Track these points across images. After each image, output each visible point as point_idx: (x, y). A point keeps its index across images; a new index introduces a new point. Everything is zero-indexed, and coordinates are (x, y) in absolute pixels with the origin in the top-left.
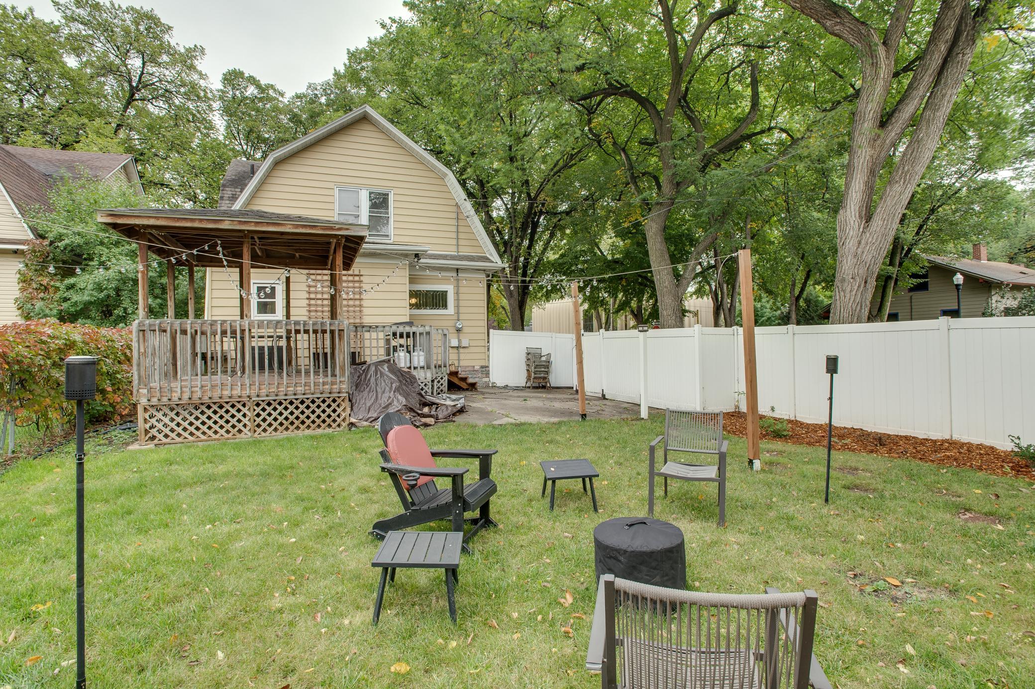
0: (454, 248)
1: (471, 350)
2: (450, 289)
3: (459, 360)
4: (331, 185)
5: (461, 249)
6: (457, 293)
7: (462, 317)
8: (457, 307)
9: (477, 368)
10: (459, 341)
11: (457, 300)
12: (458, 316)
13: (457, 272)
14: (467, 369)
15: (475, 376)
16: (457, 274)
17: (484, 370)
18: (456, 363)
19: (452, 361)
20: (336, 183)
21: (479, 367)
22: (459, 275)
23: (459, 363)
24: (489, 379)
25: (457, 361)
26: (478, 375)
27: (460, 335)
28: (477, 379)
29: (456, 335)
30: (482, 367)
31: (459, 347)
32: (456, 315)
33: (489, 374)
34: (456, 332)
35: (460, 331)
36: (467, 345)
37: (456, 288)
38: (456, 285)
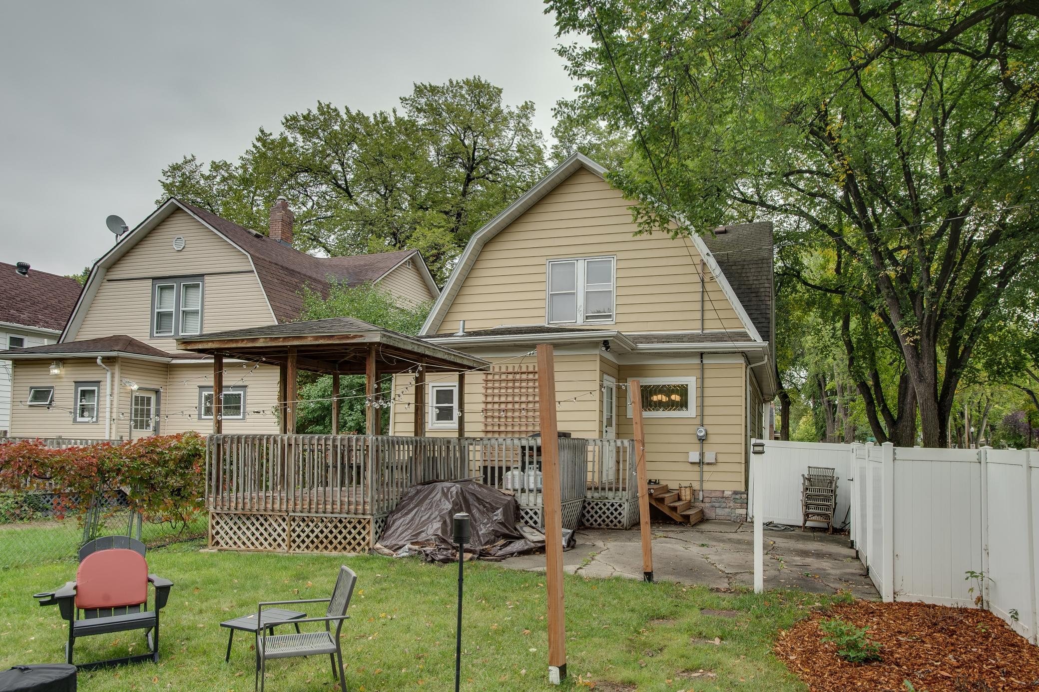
0: (698, 324)
1: (720, 467)
2: (691, 381)
3: (702, 481)
4: (542, 260)
5: (708, 324)
6: (702, 388)
7: (707, 420)
8: (702, 407)
9: (728, 493)
10: (702, 454)
11: (702, 397)
12: (702, 420)
13: (702, 358)
14: (713, 495)
15: (724, 505)
16: (702, 361)
17: (738, 497)
18: (696, 486)
19: (690, 482)
20: (548, 258)
21: (730, 493)
22: (704, 362)
23: (702, 485)
24: (745, 510)
25: (699, 483)
26: (729, 505)
27: (705, 446)
28: (727, 510)
29: (698, 446)
30: (735, 493)
31: (701, 463)
32: (699, 418)
33: (747, 503)
34: (698, 442)
35: (703, 440)
36: (713, 461)
37: (699, 380)
38: (699, 376)
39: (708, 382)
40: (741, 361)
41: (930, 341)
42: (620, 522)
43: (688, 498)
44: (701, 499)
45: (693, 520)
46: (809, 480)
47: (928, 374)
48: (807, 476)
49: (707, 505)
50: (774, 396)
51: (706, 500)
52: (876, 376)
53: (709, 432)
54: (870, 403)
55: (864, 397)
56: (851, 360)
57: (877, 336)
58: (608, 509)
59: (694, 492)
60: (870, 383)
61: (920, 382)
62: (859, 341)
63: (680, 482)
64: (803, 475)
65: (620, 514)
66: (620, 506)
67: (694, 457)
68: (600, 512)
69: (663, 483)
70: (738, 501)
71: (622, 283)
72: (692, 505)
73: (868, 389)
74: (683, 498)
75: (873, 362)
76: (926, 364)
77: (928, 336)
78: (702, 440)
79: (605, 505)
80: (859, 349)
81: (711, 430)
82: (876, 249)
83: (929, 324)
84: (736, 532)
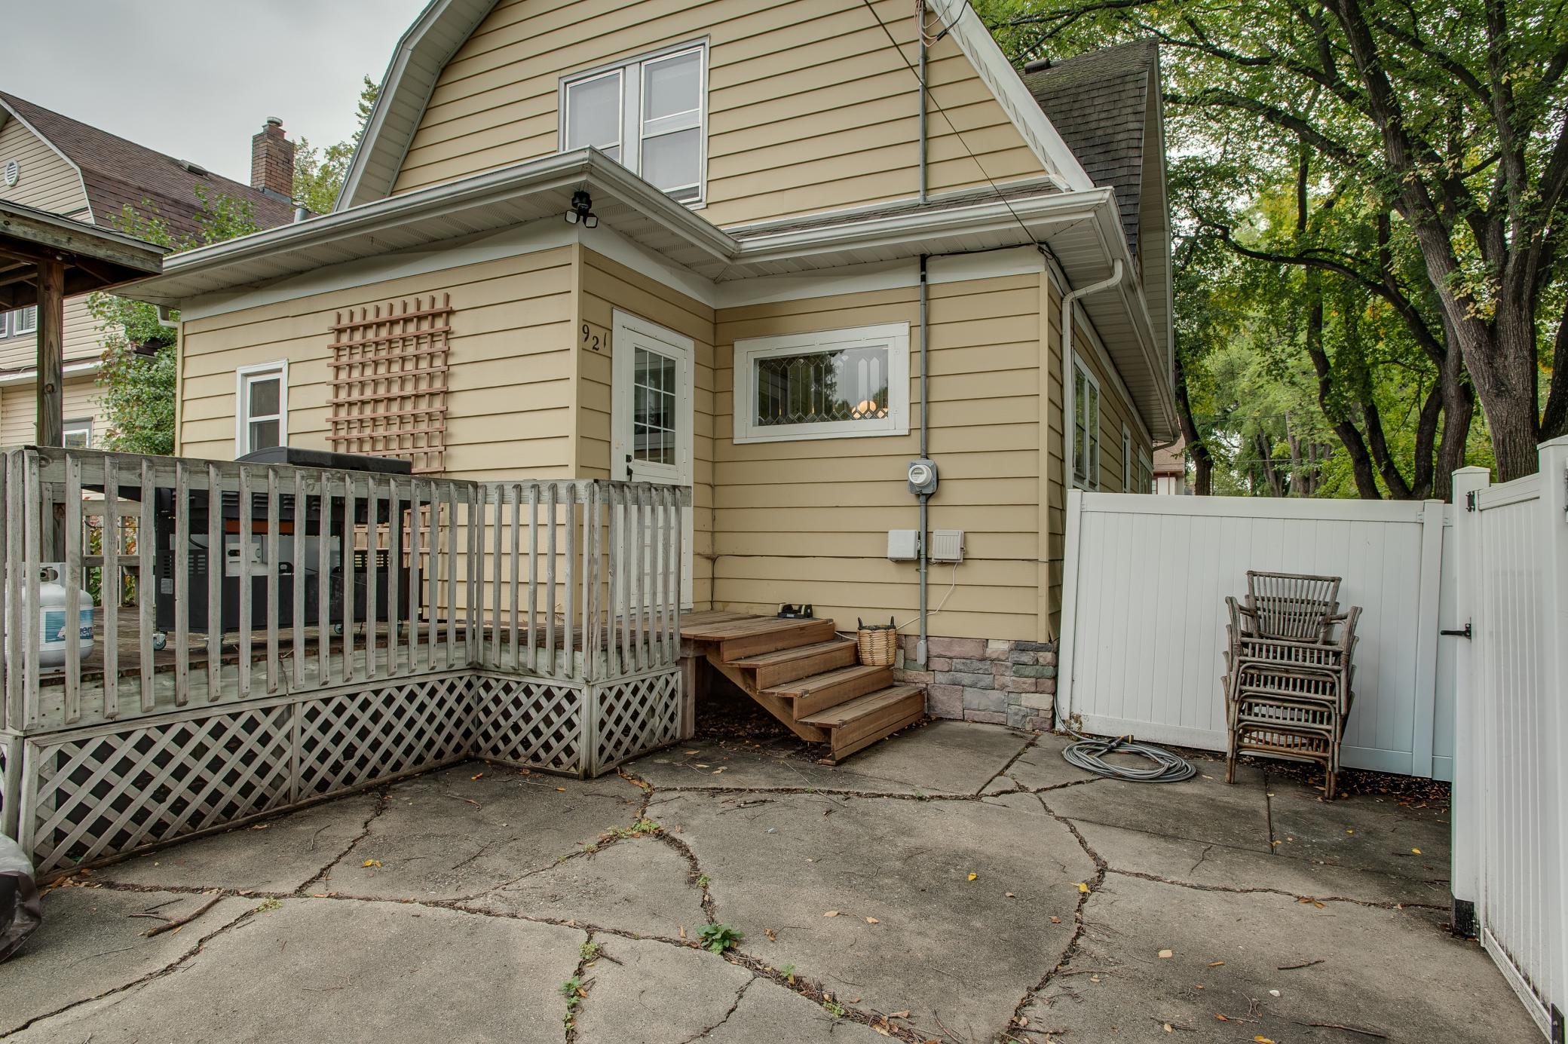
0: (912, 179)
2: (895, 338)
3: (925, 611)
6: (925, 352)
7: (939, 441)
8: (925, 402)
9: (997, 648)
10: (925, 537)
11: (925, 377)
12: (926, 441)
13: (923, 268)
14: (956, 650)
15: (987, 680)
16: (923, 279)
17: (1026, 658)
18: (908, 623)
19: (889, 614)
20: (563, 73)
21: (1006, 646)
22: (932, 279)
23: (925, 624)
24: (1049, 698)
25: (916, 616)
26: (1001, 680)
27: (932, 511)
28: (996, 695)
29: (916, 514)
30: (1021, 647)
31: (922, 560)
32: (917, 436)
33: (1055, 678)
34: (913, 501)
35: (929, 497)
36: (955, 555)
37: (918, 333)
38: (918, 320)
39: (941, 337)
40: (1035, 268)
41: (1521, 310)
42: (568, 750)
43: (881, 658)
44: (921, 660)
45: (839, 746)
46: (1252, 613)
47: (1516, 379)
48: (1243, 603)
49: (940, 678)
50: (1176, 436)
51: (936, 664)
52: (1372, 414)
53: (944, 475)
54: (1361, 461)
55: (1350, 449)
56: (1325, 387)
57: (1377, 342)
58: (538, 706)
59: (900, 641)
60: (1361, 425)
61: (1497, 396)
62: (1341, 352)
63: (860, 614)
64: (1230, 601)
65: (570, 724)
66: (570, 697)
67: (903, 544)
68: (516, 714)
69: (821, 615)
70: (1029, 671)
71: (722, 101)
72: (899, 675)
73: (1358, 436)
74: (866, 657)
75: (1366, 386)
76: (1511, 359)
77: (1517, 298)
78: (926, 496)
79: (528, 692)
80: (1340, 364)
81: (949, 468)
82: (1395, 127)
83: (1520, 272)
84: (977, 797)
